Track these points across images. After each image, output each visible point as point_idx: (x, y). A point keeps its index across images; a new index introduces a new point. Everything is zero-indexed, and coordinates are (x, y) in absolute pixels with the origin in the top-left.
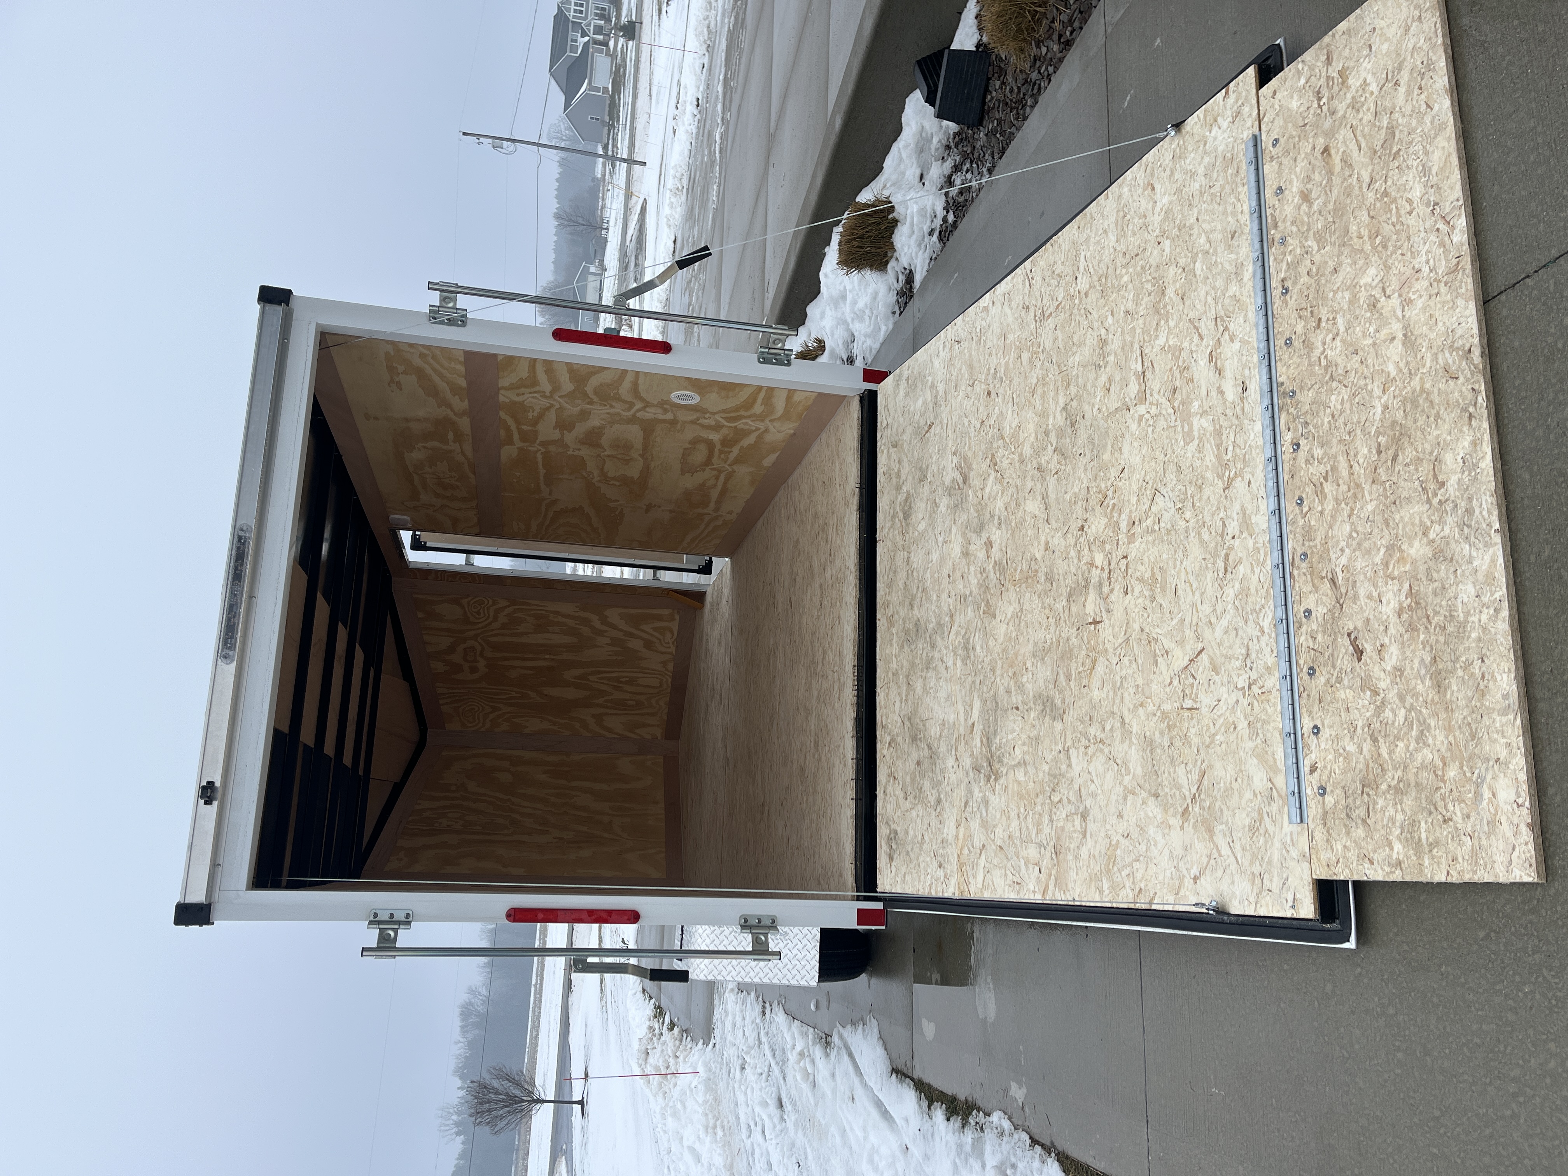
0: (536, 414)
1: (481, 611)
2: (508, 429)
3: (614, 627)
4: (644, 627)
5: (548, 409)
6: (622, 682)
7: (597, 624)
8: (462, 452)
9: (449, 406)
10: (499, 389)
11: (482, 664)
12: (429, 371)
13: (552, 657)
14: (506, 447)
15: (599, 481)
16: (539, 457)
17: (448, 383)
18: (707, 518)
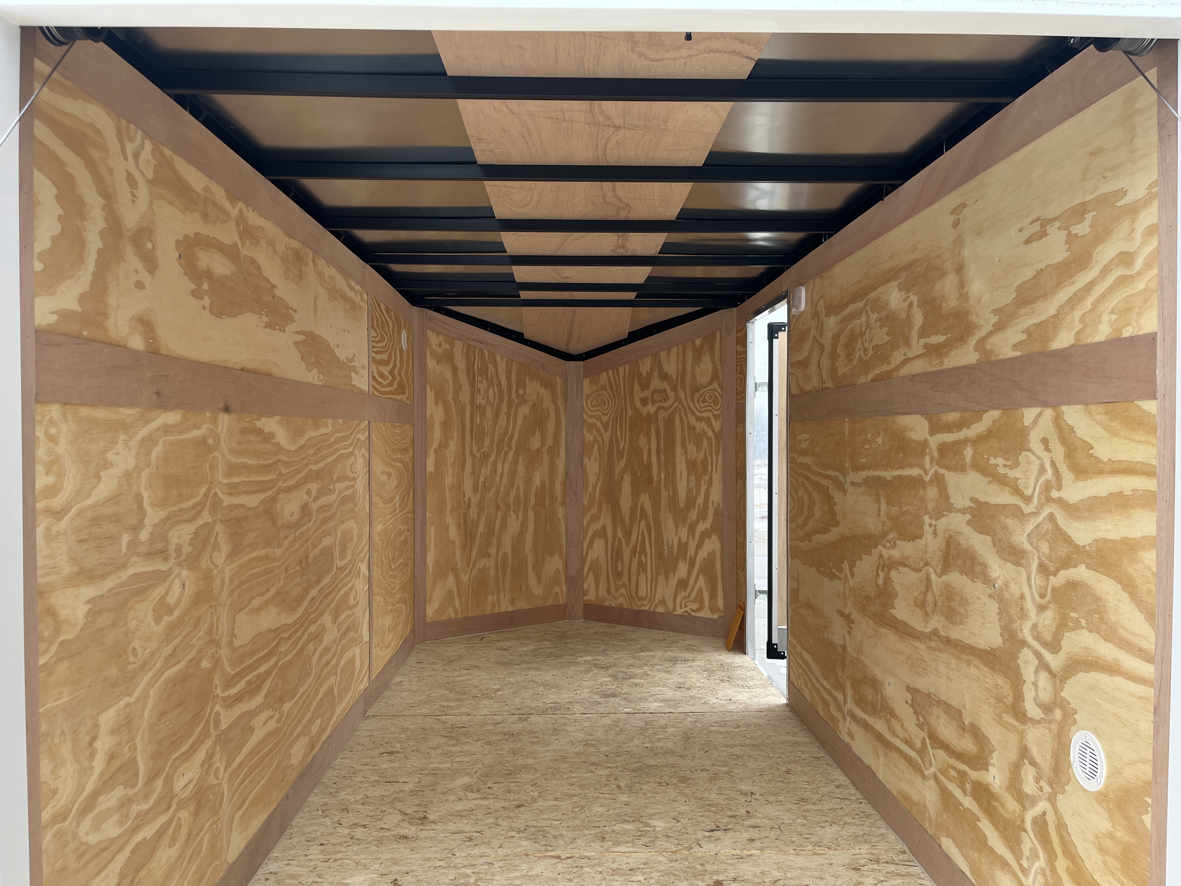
0: (1002, 470)
1: (707, 404)
2: (960, 425)
3: (699, 546)
4: (701, 578)
5: (1017, 491)
6: (640, 556)
7: (702, 527)
8: (908, 360)
9: (999, 327)
10: (1054, 406)
11: (651, 409)
12: (1082, 279)
13: (663, 481)
14: (926, 424)
15: (881, 556)
16: (915, 472)
17: (1055, 316)
18: (839, 696)
